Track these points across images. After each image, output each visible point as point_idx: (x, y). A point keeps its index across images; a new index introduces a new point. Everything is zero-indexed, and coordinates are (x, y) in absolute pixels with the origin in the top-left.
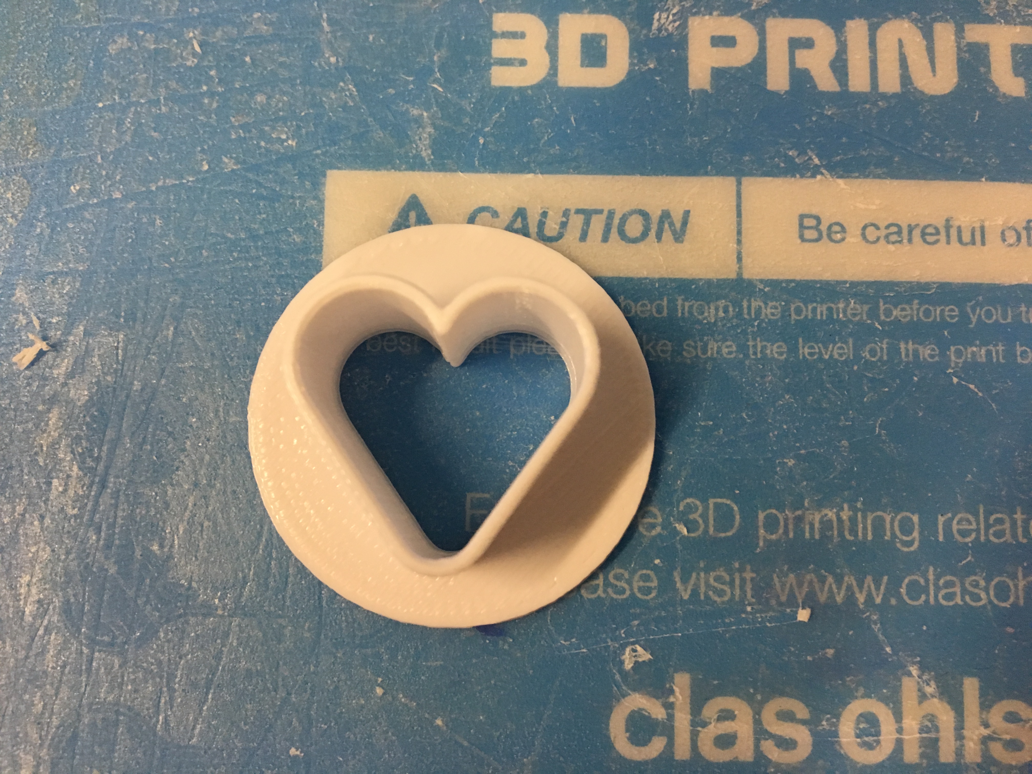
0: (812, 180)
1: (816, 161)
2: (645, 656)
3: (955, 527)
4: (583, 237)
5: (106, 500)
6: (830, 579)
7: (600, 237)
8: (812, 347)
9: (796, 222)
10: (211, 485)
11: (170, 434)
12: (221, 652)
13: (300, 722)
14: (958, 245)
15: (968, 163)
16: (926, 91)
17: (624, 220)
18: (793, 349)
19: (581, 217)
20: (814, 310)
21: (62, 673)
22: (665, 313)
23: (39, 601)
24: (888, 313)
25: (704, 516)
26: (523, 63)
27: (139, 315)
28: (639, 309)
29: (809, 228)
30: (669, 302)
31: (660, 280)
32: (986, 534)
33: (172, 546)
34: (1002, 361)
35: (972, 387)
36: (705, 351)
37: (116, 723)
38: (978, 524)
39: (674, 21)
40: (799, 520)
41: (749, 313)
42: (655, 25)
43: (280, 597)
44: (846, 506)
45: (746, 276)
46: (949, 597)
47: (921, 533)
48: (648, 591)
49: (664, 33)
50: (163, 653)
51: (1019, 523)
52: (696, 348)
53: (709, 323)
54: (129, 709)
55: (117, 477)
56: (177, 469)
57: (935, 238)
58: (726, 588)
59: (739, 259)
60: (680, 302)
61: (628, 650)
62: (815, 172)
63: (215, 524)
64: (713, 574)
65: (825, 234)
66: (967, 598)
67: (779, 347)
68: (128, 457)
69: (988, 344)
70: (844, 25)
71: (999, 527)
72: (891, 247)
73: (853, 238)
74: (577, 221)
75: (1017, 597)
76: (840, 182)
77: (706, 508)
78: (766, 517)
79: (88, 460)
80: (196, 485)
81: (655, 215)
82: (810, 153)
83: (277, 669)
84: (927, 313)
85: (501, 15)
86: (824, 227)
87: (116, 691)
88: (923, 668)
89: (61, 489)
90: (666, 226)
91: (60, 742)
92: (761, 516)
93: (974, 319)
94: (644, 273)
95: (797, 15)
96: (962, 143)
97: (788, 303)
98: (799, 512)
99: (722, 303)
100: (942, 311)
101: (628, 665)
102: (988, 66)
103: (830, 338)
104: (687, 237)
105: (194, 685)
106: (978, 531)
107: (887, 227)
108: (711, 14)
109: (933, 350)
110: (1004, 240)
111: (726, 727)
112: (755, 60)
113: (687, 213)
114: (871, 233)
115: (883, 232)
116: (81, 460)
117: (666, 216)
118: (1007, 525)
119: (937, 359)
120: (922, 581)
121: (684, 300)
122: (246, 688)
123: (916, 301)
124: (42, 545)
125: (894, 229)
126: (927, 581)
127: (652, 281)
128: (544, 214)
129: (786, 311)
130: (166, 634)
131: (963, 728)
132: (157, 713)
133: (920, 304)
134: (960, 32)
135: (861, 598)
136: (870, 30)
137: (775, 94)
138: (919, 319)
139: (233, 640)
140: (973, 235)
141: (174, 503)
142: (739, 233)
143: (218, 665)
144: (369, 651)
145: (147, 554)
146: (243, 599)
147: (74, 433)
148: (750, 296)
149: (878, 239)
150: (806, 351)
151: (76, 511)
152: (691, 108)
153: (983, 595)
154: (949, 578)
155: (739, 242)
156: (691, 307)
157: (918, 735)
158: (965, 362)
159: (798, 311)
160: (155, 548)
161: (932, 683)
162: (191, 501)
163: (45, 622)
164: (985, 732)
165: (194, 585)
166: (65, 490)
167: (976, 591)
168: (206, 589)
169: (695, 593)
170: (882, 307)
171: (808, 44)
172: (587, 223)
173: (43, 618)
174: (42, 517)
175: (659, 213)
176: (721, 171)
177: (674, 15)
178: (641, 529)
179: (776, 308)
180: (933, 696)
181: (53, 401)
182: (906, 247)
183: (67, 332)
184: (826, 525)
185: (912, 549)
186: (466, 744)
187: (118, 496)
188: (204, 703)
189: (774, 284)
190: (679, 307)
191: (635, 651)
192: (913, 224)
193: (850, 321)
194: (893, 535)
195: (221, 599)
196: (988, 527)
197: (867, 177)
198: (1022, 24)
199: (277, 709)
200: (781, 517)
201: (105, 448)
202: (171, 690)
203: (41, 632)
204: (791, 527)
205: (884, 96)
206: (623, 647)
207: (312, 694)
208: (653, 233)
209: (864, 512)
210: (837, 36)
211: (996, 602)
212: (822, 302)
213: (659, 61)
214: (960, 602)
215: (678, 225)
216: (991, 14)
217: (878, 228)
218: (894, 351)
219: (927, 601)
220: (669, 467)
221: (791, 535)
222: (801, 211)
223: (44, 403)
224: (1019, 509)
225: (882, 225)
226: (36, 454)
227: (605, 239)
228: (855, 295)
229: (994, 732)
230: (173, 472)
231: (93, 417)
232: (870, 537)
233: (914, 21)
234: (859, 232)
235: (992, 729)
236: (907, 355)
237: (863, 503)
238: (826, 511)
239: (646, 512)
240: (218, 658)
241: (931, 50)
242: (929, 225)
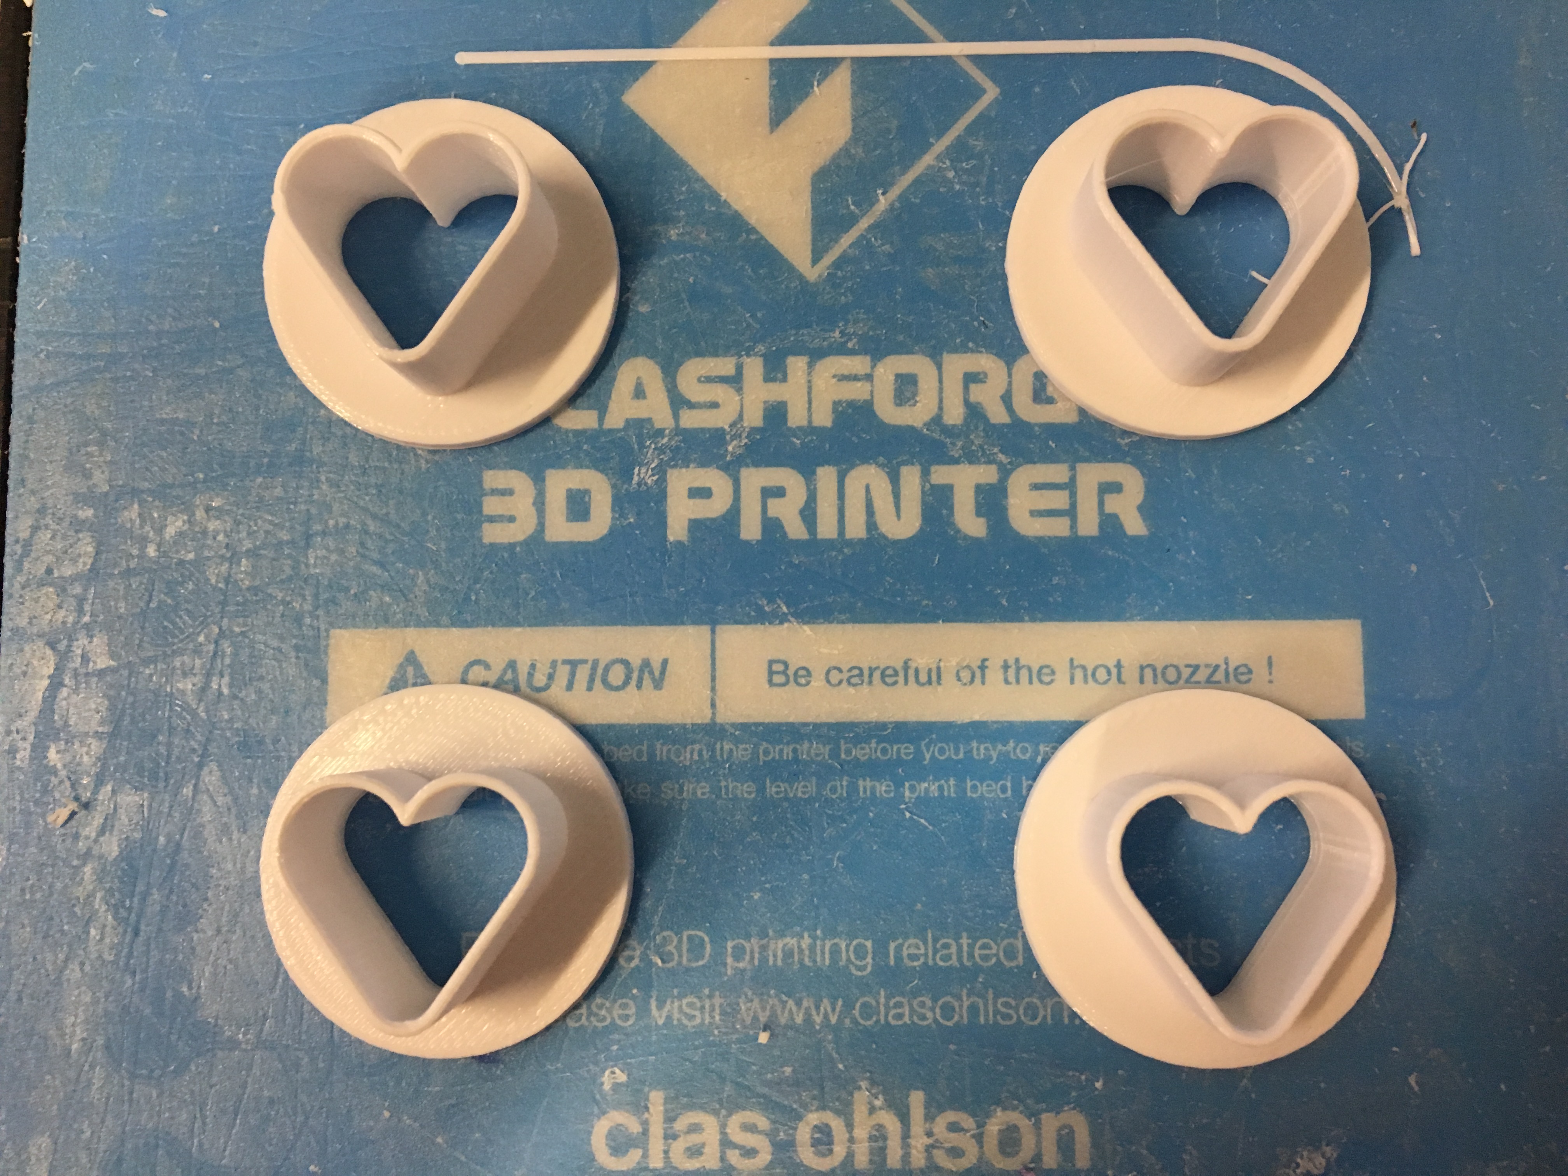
0: (780, 627)
1: (785, 609)
2: (622, 1077)
3: (905, 953)
4: (570, 687)
5: (139, 947)
6: (791, 1003)
7: (585, 685)
8: (779, 786)
9: (766, 666)
10: (232, 931)
11: (194, 885)
12: (246, 1082)
13: (318, 1142)
14: (915, 685)
15: (927, 605)
16: (890, 536)
17: (607, 669)
18: (761, 789)
19: (567, 668)
20: (781, 751)
21: (107, 1104)
22: (645, 759)
23: (83, 1039)
24: (848, 752)
25: (678, 948)
26: (512, 519)
27: (161, 774)
28: (621, 754)
29: (778, 673)
30: (649, 747)
31: (639, 726)
32: (934, 959)
33: (199, 987)
34: (953, 795)
35: (923, 821)
36: (681, 791)
37: (157, 1146)
38: (926, 949)
39: (653, 475)
40: (764, 948)
41: (722, 755)
42: (636, 478)
43: (296, 1032)
44: (806, 935)
45: (719, 720)
46: (900, 1016)
47: (873, 959)
48: (626, 1017)
49: (644, 488)
50: (195, 1084)
51: (965, 948)
52: (672, 790)
53: (685, 766)
54: (168, 1133)
55: (147, 925)
56: (201, 917)
57: (894, 679)
58: (697, 1013)
59: (713, 705)
60: (659, 746)
61: (607, 1073)
62: (783, 619)
63: (236, 967)
64: (685, 1001)
65: (792, 679)
66: (915, 1018)
67: (748, 787)
68: (157, 908)
69: (939, 780)
70: (814, 473)
71: (945, 952)
72: (852, 690)
73: (818, 682)
74: (563, 672)
75: (961, 1017)
76: (806, 628)
77: (680, 941)
78: (733, 947)
79: (121, 910)
80: (219, 931)
81: (636, 663)
82: (779, 601)
83: (296, 1097)
84: (884, 751)
85: (491, 472)
86: (791, 672)
87: (156, 1118)
88: (873, 1083)
89: (98, 938)
90: (646, 674)
91: (107, 1165)
92: (730, 944)
93: (928, 756)
94: (625, 720)
95: (769, 464)
96: (921, 587)
97: (756, 746)
98: (764, 941)
99: (697, 747)
100: (899, 750)
101: (607, 1087)
102: (951, 509)
103: (794, 777)
104: (666, 683)
105: (223, 1112)
106: (926, 955)
107: (850, 670)
108: (688, 467)
109: (888, 786)
110: (959, 679)
111: (695, 1139)
112: (728, 511)
113: (665, 662)
114: (835, 677)
115: (846, 675)
116: (115, 909)
117: (646, 664)
118: (954, 949)
119: (892, 795)
120: (874, 1003)
121: (662, 745)
122: (269, 1114)
123: (874, 741)
124: (84, 988)
125: (856, 672)
126: (878, 1003)
127: (632, 727)
128: (533, 666)
129: (755, 753)
130: (197, 1067)
131: (909, 1137)
132: (192, 1137)
133: (878, 743)
134: (925, 474)
135: (818, 1019)
136: (839, 476)
137: (747, 543)
138: (878, 758)
139: (256, 1071)
140: (930, 677)
141: (198, 949)
142: (713, 679)
143: (244, 1094)
144: (376, 1078)
145: (179, 995)
146: (264, 1033)
147: (108, 886)
148: (722, 740)
149: (840, 682)
150: (774, 789)
151: (112, 958)
152: (669, 560)
153: (929, 1015)
154: (898, 999)
155: (713, 689)
156: (669, 751)
157: (867, 1144)
158: (918, 798)
159: (766, 752)
160: (185, 989)
161: (880, 1097)
162: (214, 946)
163: (90, 1059)
164: (930, 1141)
165: (220, 1022)
166: (102, 939)
167: (923, 1011)
168: (230, 1026)
169: (669, 1017)
170: (843, 747)
171: (780, 492)
172: (573, 674)
173: (87, 1055)
174: (82, 964)
175: (640, 662)
176: (697, 621)
177: (653, 469)
178: (622, 961)
179: (746, 750)
180: (881, 1109)
181: (86, 856)
182: (865, 689)
183: (96, 791)
184: (788, 954)
185: (865, 973)
186: (463, 1158)
187: (149, 945)
188: (233, 1127)
189: (744, 727)
190: (658, 753)
191: (613, 1073)
192: (874, 666)
193: (813, 761)
194: (849, 960)
195: (245, 1034)
196: (935, 952)
197: (831, 622)
198: (985, 463)
199: (297, 1131)
200: (747, 945)
201: (136, 900)
202: (204, 1117)
203: (86, 1068)
204: (757, 955)
205: (850, 543)
206: (603, 1071)
207: (327, 1117)
208: (633, 682)
209: (823, 940)
210: (807, 485)
211: (941, 1021)
212: (788, 743)
213: (639, 514)
214: (909, 1022)
215: (657, 674)
216: (957, 456)
217: (840, 670)
218: (853, 788)
219: (878, 1021)
220: (647, 903)
221: (756, 962)
222: (770, 658)
223: (78, 857)
224: (964, 934)
225: (845, 668)
226: (74, 906)
227: (590, 689)
228: (819, 736)
229: (937, 1141)
230: (198, 920)
231: (123, 870)
232: (827, 962)
233: (881, 466)
234: (823, 677)
235: (935, 1138)
236: (865, 792)
237: (823, 932)
238: (788, 940)
239: (626, 947)
240: (244, 1086)
241: (897, 495)
242: (888, 668)
